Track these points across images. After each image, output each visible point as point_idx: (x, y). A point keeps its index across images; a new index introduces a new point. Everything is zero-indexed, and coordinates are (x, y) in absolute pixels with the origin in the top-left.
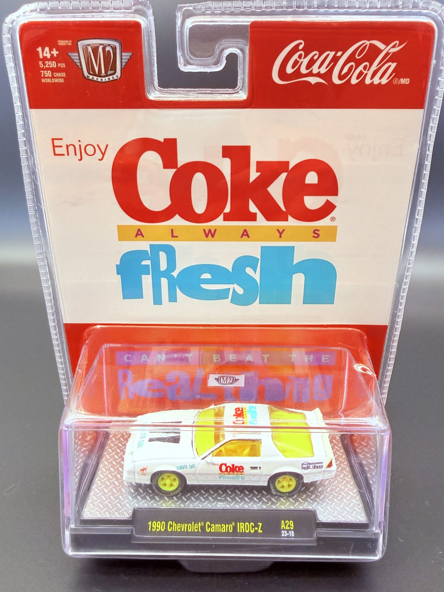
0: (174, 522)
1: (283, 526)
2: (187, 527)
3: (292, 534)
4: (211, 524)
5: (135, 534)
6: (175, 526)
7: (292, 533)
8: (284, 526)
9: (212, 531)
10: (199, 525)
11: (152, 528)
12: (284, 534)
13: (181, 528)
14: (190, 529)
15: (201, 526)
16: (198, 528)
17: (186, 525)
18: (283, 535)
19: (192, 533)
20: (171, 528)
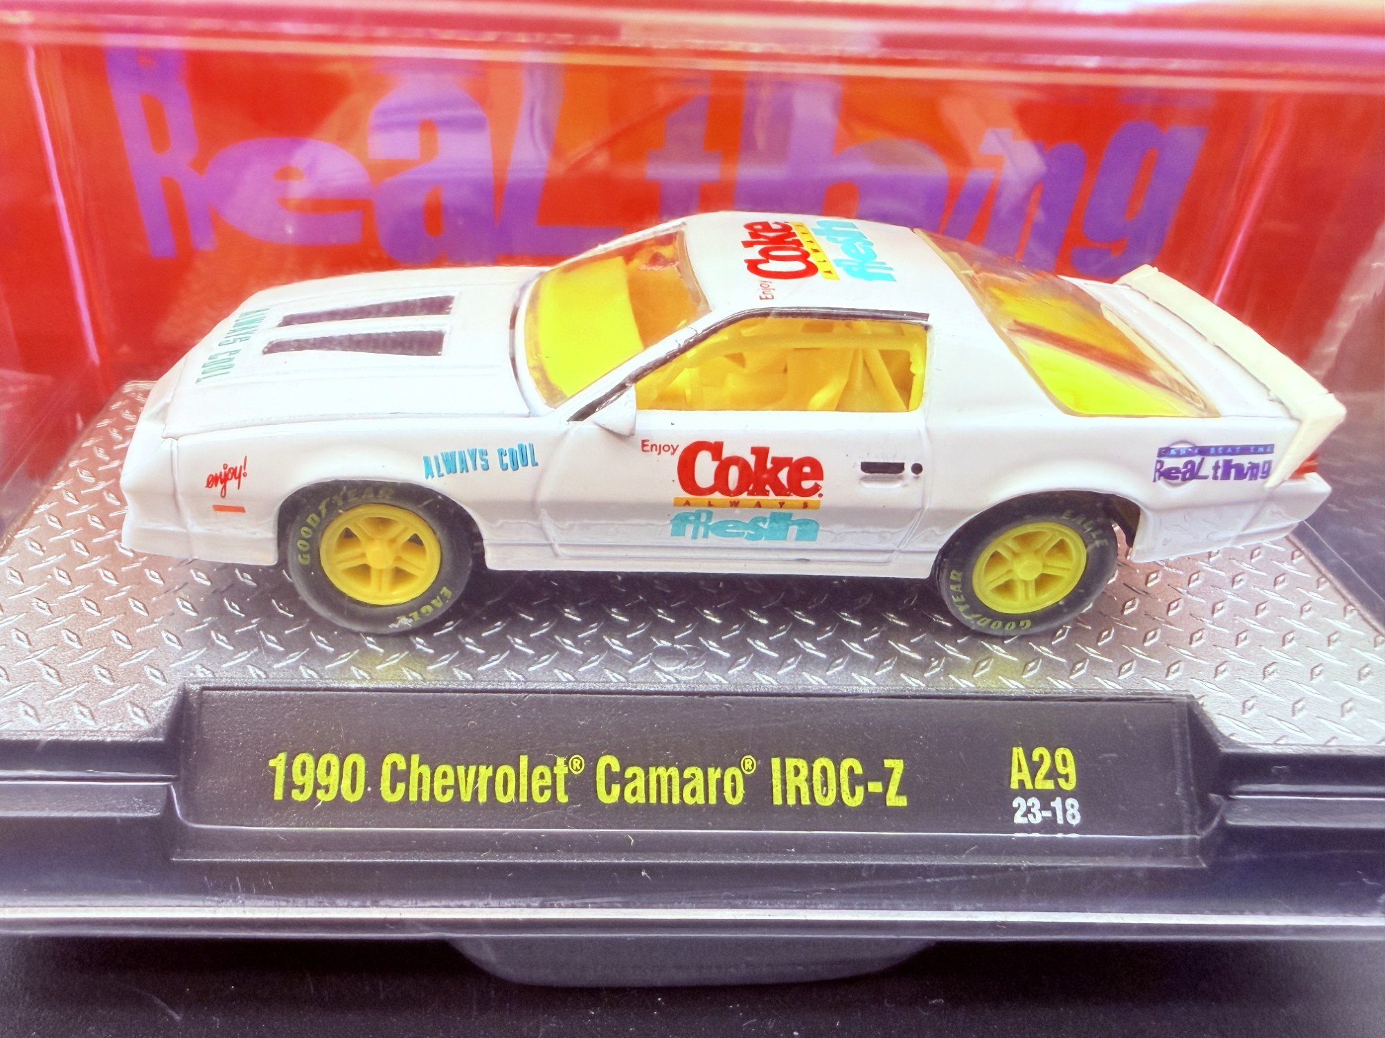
0: (415, 759)
1: (1018, 775)
2: (491, 781)
3: (1072, 812)
4: (623, 769)
5: (186, 815)
6: (421, 777)
7: (1070, 811)
8: (1026, 775)
9: (629, 799)
10: (556, 770)
11: (289, 785)
12: (1027, 812)
13: (456, 788)
14: (505, 792)
15: (569, 777)
16: (553, 788)
17: (486, 772)
18: (1018, 819)
19: (522, 811)
20: (401, 787)
